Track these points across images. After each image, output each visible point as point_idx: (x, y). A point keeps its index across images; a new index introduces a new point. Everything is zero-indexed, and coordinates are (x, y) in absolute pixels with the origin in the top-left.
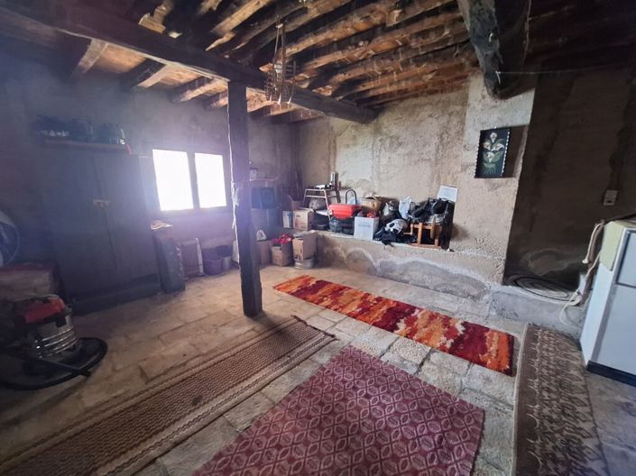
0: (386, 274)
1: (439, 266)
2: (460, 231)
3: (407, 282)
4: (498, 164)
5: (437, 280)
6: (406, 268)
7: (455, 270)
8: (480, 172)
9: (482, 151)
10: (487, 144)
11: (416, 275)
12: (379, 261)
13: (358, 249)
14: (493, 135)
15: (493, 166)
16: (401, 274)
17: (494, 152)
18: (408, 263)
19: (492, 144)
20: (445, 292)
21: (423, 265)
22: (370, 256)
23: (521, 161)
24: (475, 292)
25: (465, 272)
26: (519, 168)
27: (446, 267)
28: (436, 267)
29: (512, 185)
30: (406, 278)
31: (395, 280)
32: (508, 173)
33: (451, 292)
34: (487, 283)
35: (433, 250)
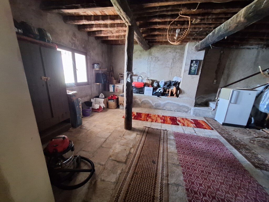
0: (157, 107)
1: (176, 103)
2: (182, 91)
3: (165, 110)
4: (195, 71)
5: (175, 108)
6: (165, 105)
7: (181, 104)
8: (190, 73)
9: (191, 66)
10: (192, 64)
11: (168, 107)
12: (155, 103)
13: (146, 99)
14: (194, 62)
15: (193, 71)
16: (163, 107)
17: (194, 67)
18: (166, 103)
19: (194, 64)
20: (178, 111)
21: (171, 103)
22: (151, 102)
23: (200, 71)
24: (186, 110)
25: (184, 104)
26: (200, 73)
27: (178, 103)
28: (175, 103)
29: (198, 77)
30: (164, 108)
31: (161, 109)
32: (197, 74)
33: (179, 111)
34: (190, 107)
35: (174, 98)
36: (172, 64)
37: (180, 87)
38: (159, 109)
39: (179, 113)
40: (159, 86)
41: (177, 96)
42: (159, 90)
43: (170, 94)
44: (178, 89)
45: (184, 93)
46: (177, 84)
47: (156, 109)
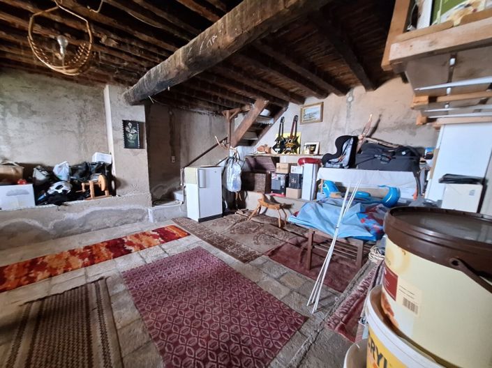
2: (122, 182)
3: (89, 230)
4: (136, 140)
5: (114, 219)
6: (85, 219)
7: (125, 207)
8: (127, 145)
9: (125, 133)
10: (127, 129)
11: (97, 222)
12: (51, 225)
13: (20, 220)
14: (130, 124)
15: (133, 142)
16: (82, 226)
17: (132, 134)
18: (87, 215)
19: (130, 129)
20: (123, 224)
21: (100, 212)
22: (37, 223)
23: (146, 141)
24: (140, 217)
25: (132, 206)
27: (119, 207)
29: (145, 152)
30: (87, 227)
31: (77, 234)
32: (142, 147)
36: (79, 125)
37: (114, 173)
38: (72, 234)
39: (126, 226)
40: (53, 178)
41: (113, 193)
42: (59, 187)
43: (92, 193)
44: (109, 178)
45: (125, 184)
46: (104, 169)
47: (60, 237)
